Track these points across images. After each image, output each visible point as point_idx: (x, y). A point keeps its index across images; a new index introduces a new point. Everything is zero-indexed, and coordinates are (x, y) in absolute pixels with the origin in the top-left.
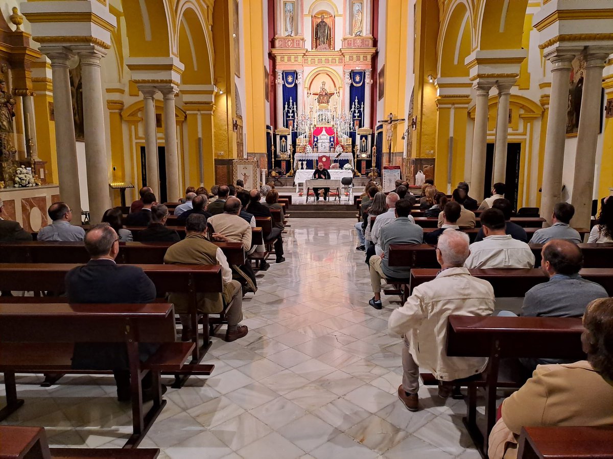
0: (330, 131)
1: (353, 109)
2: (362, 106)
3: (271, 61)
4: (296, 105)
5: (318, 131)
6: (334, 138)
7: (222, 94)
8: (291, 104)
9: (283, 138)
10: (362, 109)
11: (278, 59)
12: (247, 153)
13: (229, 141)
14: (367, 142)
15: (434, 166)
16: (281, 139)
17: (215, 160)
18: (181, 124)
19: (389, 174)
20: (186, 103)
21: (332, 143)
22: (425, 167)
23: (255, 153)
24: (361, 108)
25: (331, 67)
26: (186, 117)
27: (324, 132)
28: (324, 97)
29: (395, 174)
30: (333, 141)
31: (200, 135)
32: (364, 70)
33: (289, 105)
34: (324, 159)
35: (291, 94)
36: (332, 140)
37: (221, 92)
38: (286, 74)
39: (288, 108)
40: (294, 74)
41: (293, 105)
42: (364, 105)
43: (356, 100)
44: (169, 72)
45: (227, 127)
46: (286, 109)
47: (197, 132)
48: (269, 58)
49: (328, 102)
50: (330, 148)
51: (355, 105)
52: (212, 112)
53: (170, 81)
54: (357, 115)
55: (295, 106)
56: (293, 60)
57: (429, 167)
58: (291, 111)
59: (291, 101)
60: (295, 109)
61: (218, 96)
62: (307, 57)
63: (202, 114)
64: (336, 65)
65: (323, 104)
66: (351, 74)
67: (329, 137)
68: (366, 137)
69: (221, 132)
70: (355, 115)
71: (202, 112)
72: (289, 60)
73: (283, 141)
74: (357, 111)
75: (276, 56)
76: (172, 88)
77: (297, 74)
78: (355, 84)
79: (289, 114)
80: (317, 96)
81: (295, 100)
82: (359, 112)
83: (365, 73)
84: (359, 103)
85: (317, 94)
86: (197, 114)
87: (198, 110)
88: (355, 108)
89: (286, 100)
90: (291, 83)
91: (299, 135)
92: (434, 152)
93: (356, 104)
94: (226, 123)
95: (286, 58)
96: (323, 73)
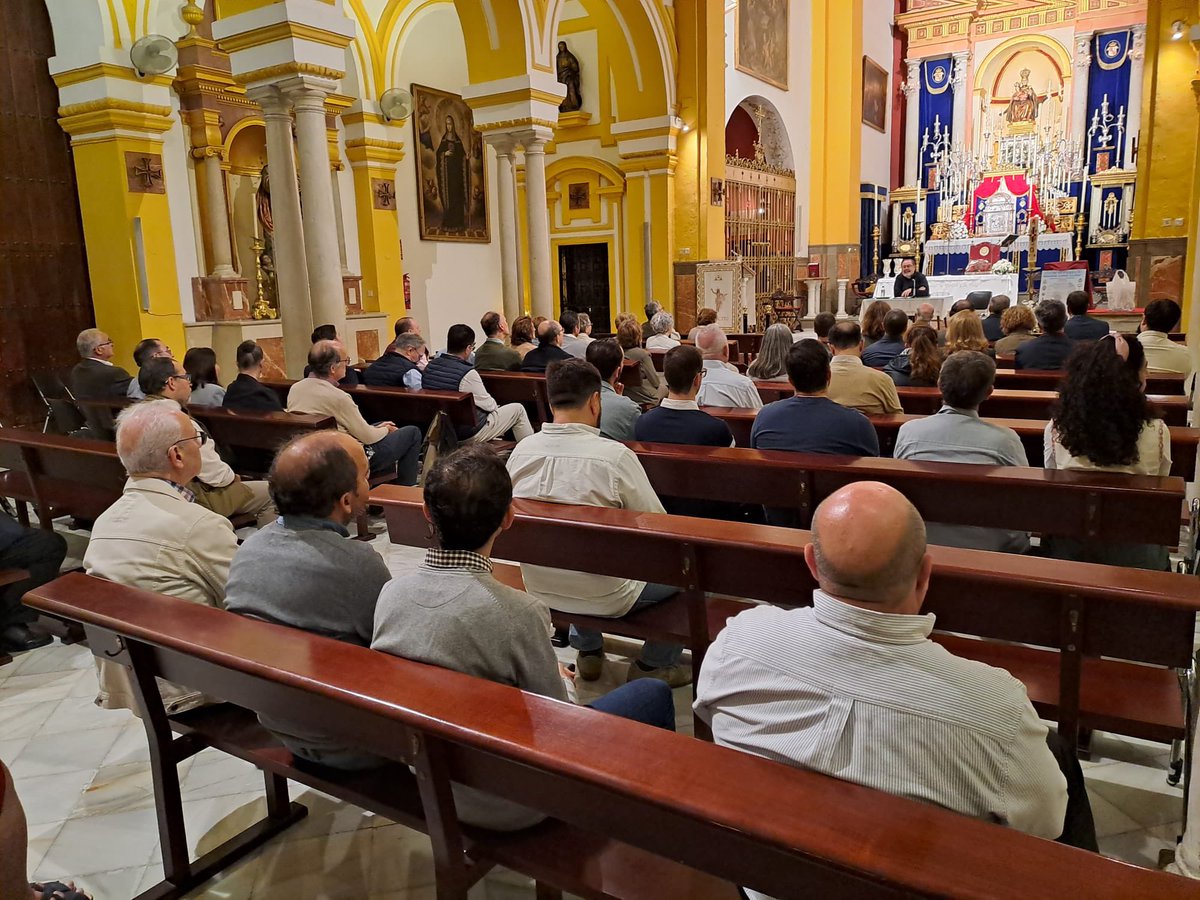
0: (1017, 185)
1: (1094, 127)
2: (1121, 116)
3: (900, 42)
4: (950, 131)
5: (988, 187)
6: (1026, 198)
7: (690, 131)
8: (937, 130)
9: (909, 210)
10: (1120, 124)
11: (912, 35)
12: (809, 247)
13: (700, 225)
14: (1118, 204)
15: (1184, 259)
16: (903, 211)
17: (674, 264)
18: (619, 199)
19: (1055, 281)
20: (625, 158)
21: (1023, 211)
22: (1157, 262)
23: (826, 246)
24: (1116, 120)
25: (1042, 33)
26: (625, 184)
27: (1003, 187)
28: (1024, 106)
29: (1072, 281)
30: (1026, 207)
31: (648, 219)
32: (1131, 28)
33: (932, 134)
34: (984, 251)
35: (938, 109)
36: (1022, 204)
37: (686, 129)
38: (928, 66)
39: (930, 140)
40: (948, 63)
41: (942, 132)
42: (1125, 112)
43: (1105, 104)
44: (525, 103)
45: (696, 198)
46: (926, 143)
47: (643, 212)
48: (894, 36)
49: (1033, 117)
50: (1017, 224)
51: (1100, 115)
52: (670, 171)
53: (529, 122)
54: (1103, 139)
55: (946, 135)
56: (945, 30)
57: (1168, 260)
58: (936, 147)
59: (937, 124)
60: (946, 142)
61: (681, 137)
62: (984, 18)
63: (650, 176)
64: (1060, 26)
65: (1019, 123)
66: (1093, 42)
67: (1014, 198)
68: (1119, 192)
69: (687, 207)
70: (1100, 139)
71: (652, 172)
72: (937, 33)
73: (908, 216)
74: (1105, 130)
75: (906, 30)
76: (534, 133)
77: (954, 62)
78: (1104, 66)
79: (932, 155)
80: (1007, 106)
81: (948, 120)
82: (1113, 131)
83: (1132, 34)
84: (1113, 110)
85: (1008, 102)
86: (643, 177)
87: (645, 170)
88: (1100, 122)
89: (925, 122)
90: (941, 85)
91: (944, 198)
92: (1185, 222)
93: (1104, 112)
94: (696, 188)
95: (930, 30)
96: (1028, 50)
